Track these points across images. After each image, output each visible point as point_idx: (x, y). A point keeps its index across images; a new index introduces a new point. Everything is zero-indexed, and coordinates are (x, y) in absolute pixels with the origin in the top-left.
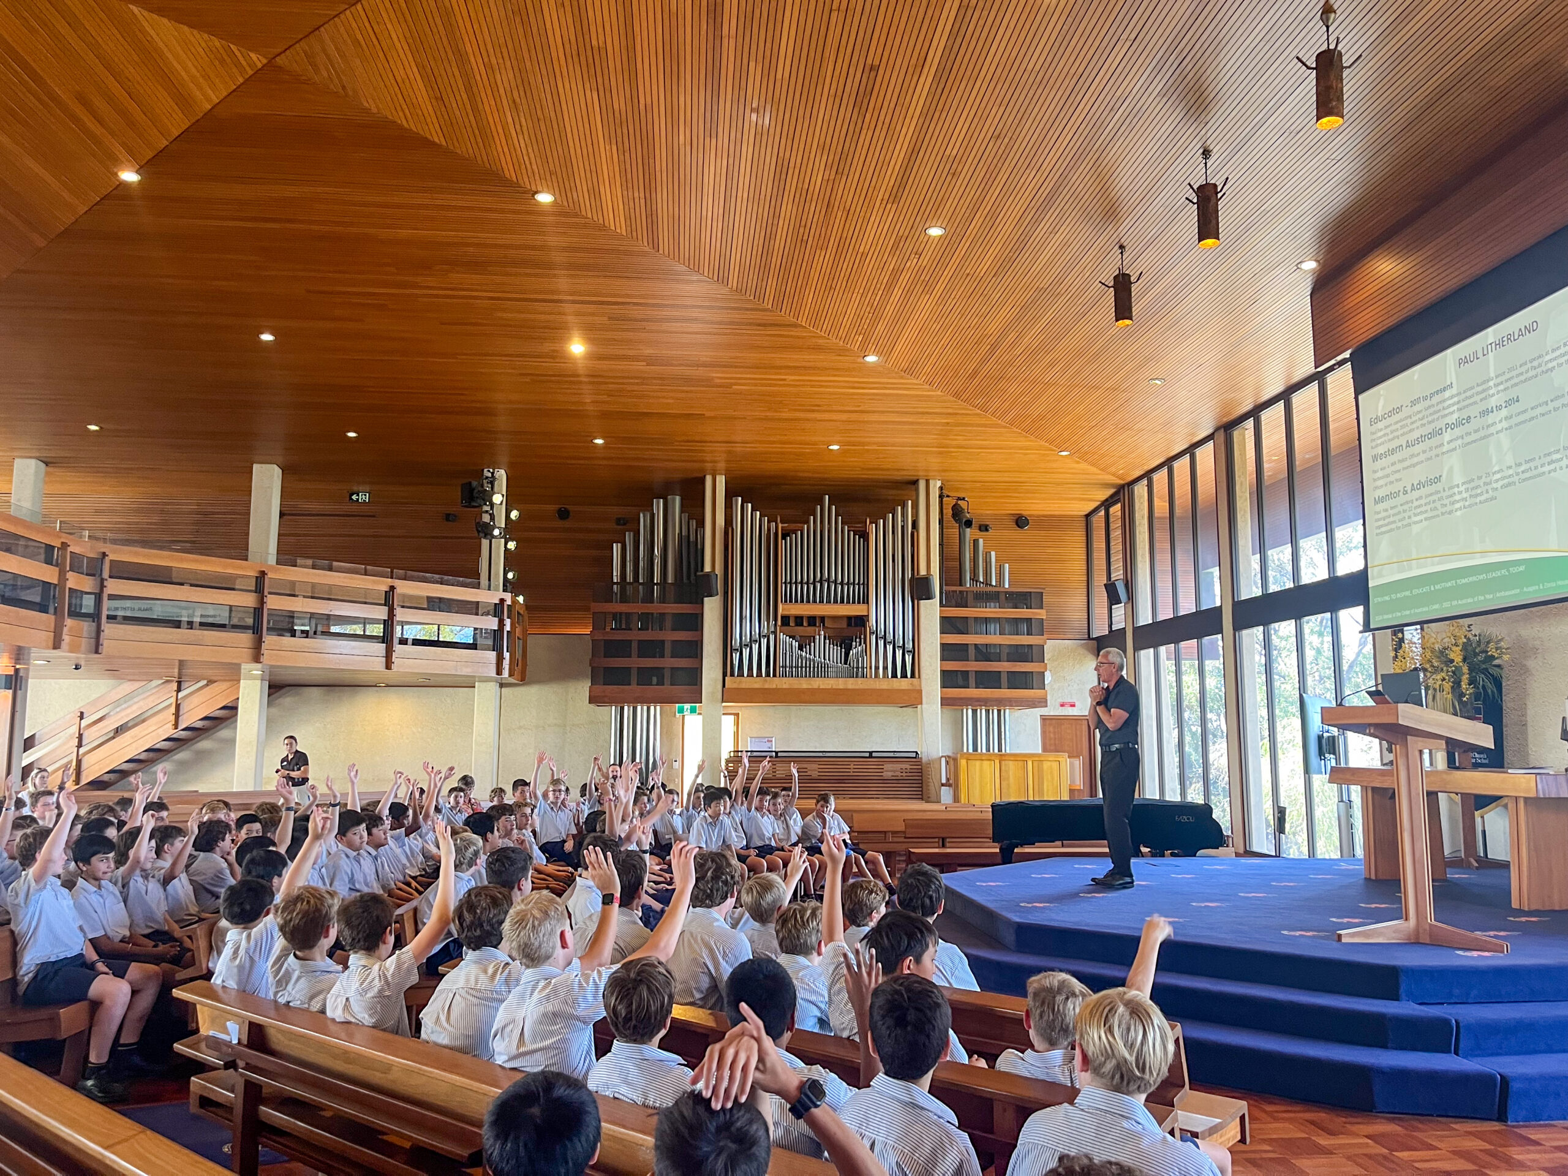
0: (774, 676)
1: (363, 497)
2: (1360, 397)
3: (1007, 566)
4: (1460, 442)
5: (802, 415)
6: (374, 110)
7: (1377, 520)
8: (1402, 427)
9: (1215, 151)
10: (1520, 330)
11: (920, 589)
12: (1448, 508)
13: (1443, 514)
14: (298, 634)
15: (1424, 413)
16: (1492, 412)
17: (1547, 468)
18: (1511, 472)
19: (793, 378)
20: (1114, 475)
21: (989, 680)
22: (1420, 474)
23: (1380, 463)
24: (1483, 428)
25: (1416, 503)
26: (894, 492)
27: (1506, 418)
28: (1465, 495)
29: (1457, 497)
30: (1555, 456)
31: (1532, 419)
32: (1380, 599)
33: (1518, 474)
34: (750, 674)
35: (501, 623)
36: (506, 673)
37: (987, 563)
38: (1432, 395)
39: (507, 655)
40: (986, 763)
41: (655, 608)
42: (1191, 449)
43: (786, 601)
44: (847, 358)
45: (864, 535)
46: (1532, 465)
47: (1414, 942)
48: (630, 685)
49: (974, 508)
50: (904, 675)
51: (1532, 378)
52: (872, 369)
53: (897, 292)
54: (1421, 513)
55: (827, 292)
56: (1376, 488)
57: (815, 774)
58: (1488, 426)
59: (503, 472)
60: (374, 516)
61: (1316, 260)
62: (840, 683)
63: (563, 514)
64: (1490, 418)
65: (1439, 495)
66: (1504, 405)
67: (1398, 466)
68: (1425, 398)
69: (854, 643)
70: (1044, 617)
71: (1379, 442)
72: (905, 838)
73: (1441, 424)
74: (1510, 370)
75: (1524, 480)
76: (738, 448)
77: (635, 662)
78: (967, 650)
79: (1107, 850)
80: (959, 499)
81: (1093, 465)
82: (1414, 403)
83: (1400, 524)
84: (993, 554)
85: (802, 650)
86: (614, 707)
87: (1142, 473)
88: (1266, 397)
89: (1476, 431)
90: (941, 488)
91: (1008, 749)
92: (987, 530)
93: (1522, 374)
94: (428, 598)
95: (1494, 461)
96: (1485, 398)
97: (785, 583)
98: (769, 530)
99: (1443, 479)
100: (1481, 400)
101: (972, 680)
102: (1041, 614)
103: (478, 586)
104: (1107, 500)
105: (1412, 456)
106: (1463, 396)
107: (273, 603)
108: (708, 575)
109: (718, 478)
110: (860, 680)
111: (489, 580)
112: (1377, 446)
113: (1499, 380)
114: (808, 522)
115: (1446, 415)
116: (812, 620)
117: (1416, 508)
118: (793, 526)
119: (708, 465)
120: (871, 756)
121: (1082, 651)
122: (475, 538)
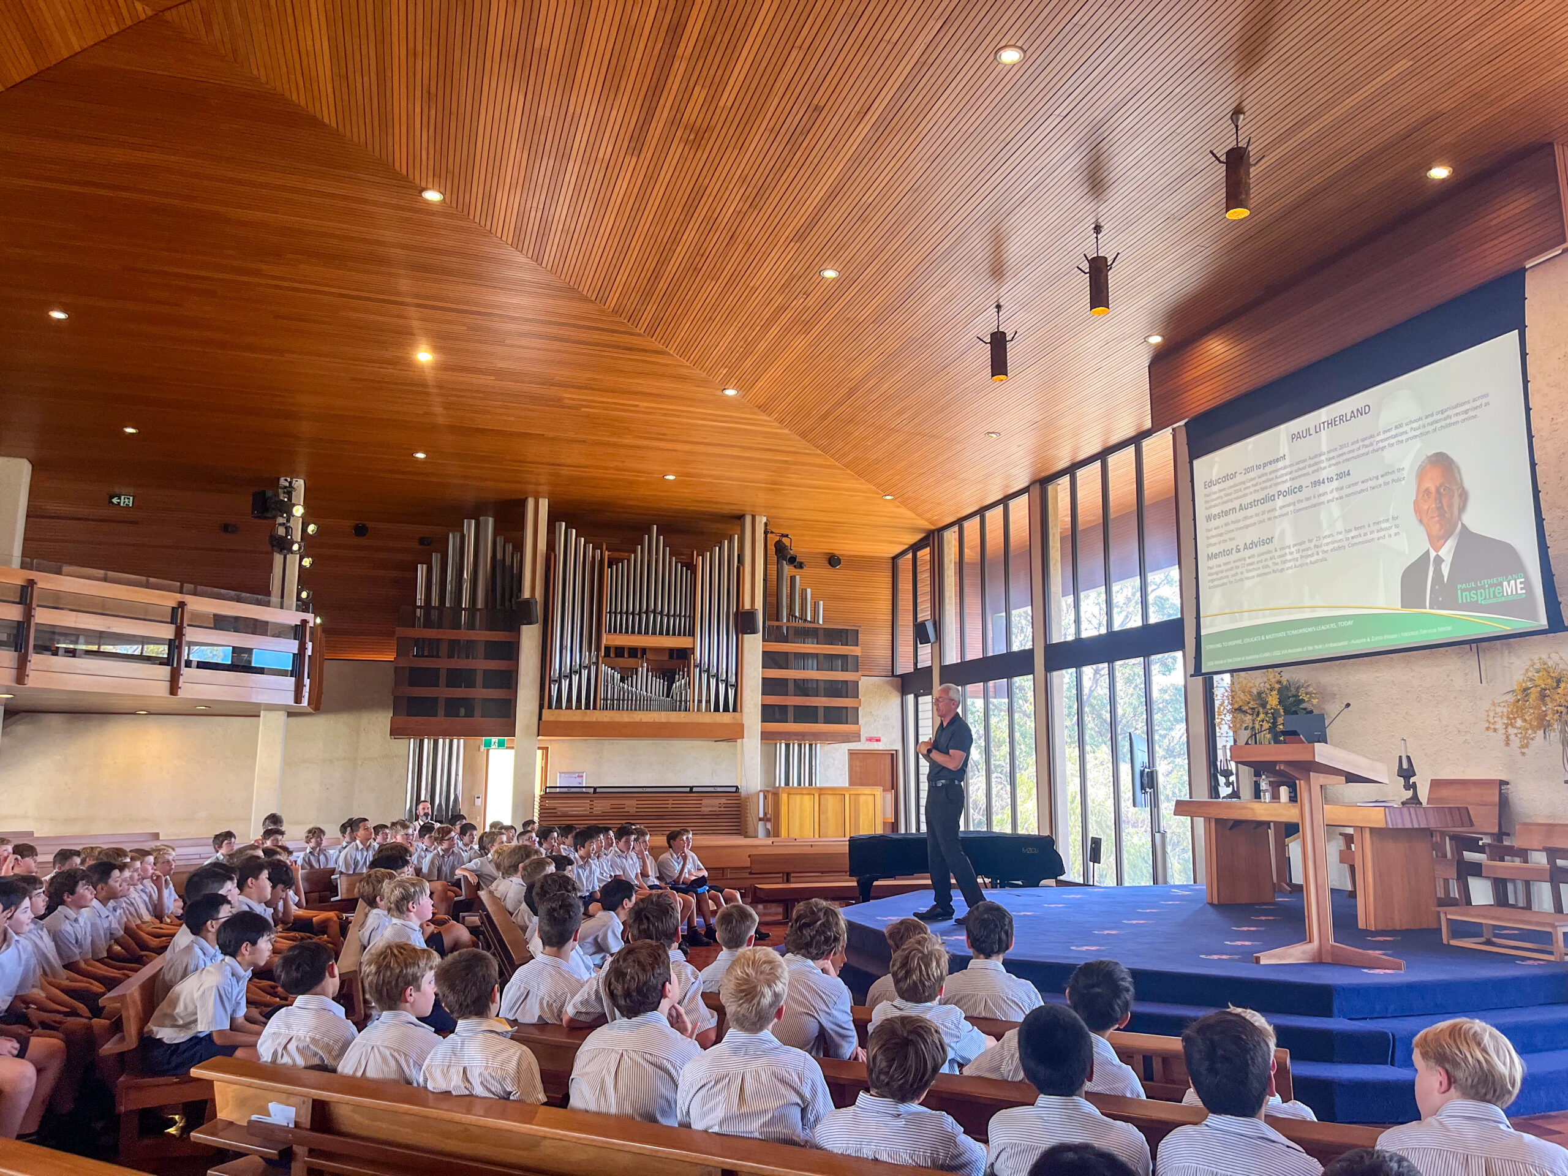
0: (595, 708)
1: (126, 501)
2: (1195, 462)
3: (821, 603)
4: (1291, 508)
5: (646, 443)
6: (264, 79)
7: (1210, 574)
8: (1236, 492)
9: (1105, 227)
10: (1352, 412)
11: (744, 623)
12: (1280, 567)
13: (1274, 571)
14: (61, 652)
15: (1257, 480)
16: (1324, 483)
17: (1375, 535)
18: (1340, 537)
19: (645, 404)
20: (927, 520)
21: (806, 714)
22: (1251, 535)
23: (1214, 523)
24: (1314, 497)
25: (1248, 561)
26: (719, 526)
27: (1337, 489)
28: (1296, 556)
29: (1289, 557)
30: (1384, 525)
31: (1362, 491)
32: (1211, 647)
33: (1347, 539)
34: (569, 707)
35: (302, 648)
36: (305, 702)
37: (804, 599)
38: (1265, 465)
39: (307, 682)
40: (806, 797)
41: (464, 634)
42: (1005, 500)
43: (610, 631)
44: (706, 390)
45: (691, 567)
46: (1362, 532)
47: (1318, 962)
48: (436, 716)
49: (798, 547)
50: (726, 709)
51: (1363, 455)
52: (727, 403)
53: (775, 330)
54: (1253, 569)
55: (705, 323)
56: (1209, 545)
57: (633, 811)
58: (1320, 495)
59: (301, 482)
60: (136, 523)
61: (1163, 336)
62: (663, 717)
63: (361, 531)
64: (1321, 489)
65: (1271, 555)
66: (1335, 478)
67: (1232, 527)
68: (1258, 467)
69: (677, 676)
70: (859, 654)
71: (1213, 503)
72: (750, 873)
73: (1273, 491)
74: (1342, 447)
75: (1353, 545)
76: (564, 471)
77: (444, 692)
78: (787, 685)
79: (929, 882)
80: (783, 536)
81: (912, 510)
82: (1248, 470)
83: (1233, 579)
84: (809, 591)
85: (624, 682)
86: (412, 740)
87: (955, 519)
88: (1082, 456)
89: (1307, 499)
90: (766, 524)
91: (819, 783)
92: (801, 567)
93: (1353, 451)
94: (215, 615)
95: (1325, 526)
96: (1317, 471)
97: (610, 612)
98: (594, 557)
99: (1275, 540)
100: (1313, 472)
101: (791, 714)
102: (856, 651)
103: (267, 604)
104: (915, 544)
105: (1246, 518)
106: (1296, 467)
107: (42, 616)
108: (527, 602)
109: (541, 500)
110: (683, 714)
111: (282, 597)
112: (1211, 507)
113: (1332, 455)
114: (635, 552)
115: (1278, 484)
116: (634, 652)
117: (1248, 565)
118: (616, 555)
119: (531, 487)
120: (691, 791)
121: (888, 688)
122: (267, 553)
